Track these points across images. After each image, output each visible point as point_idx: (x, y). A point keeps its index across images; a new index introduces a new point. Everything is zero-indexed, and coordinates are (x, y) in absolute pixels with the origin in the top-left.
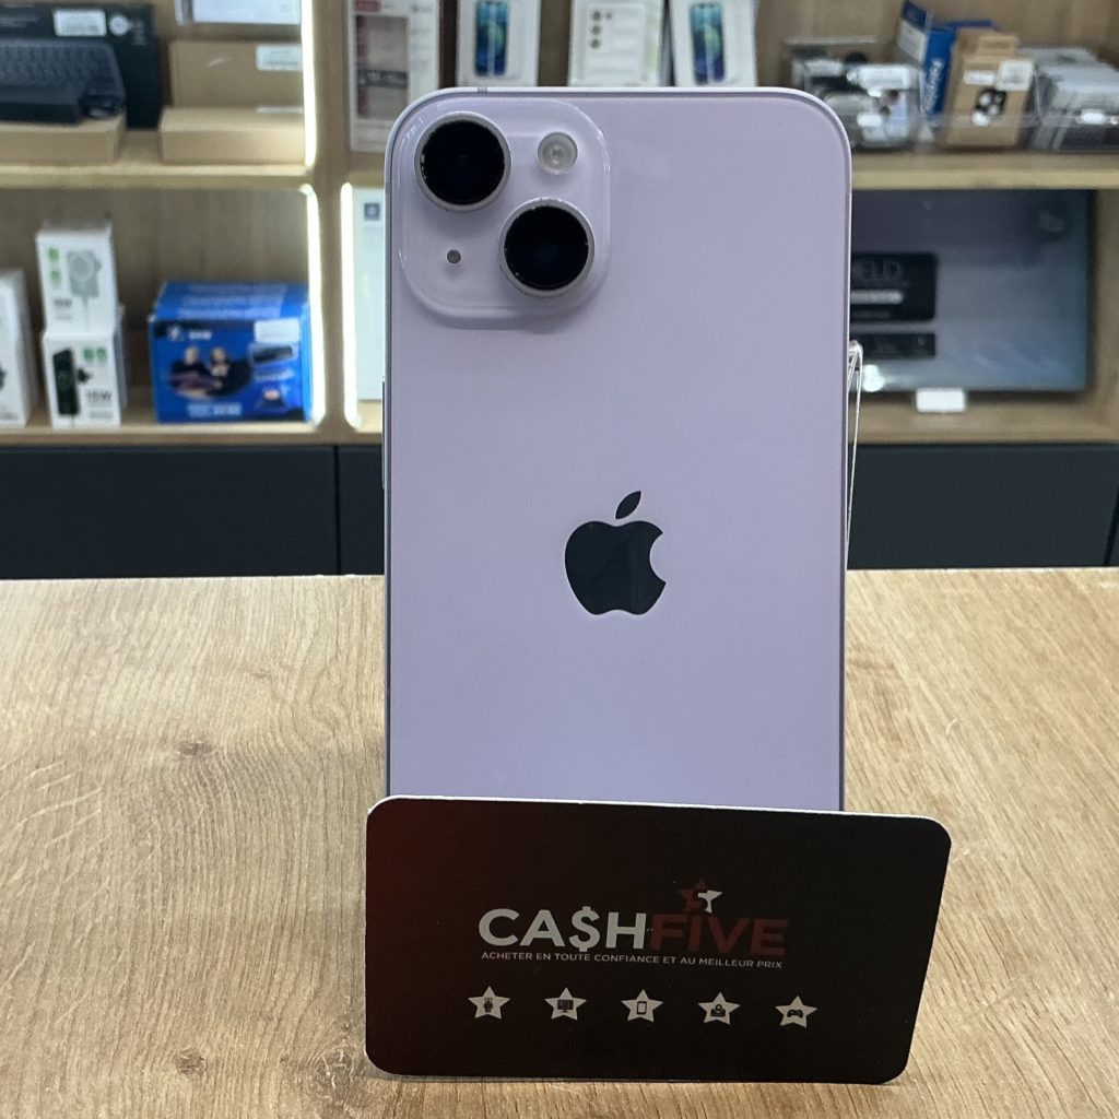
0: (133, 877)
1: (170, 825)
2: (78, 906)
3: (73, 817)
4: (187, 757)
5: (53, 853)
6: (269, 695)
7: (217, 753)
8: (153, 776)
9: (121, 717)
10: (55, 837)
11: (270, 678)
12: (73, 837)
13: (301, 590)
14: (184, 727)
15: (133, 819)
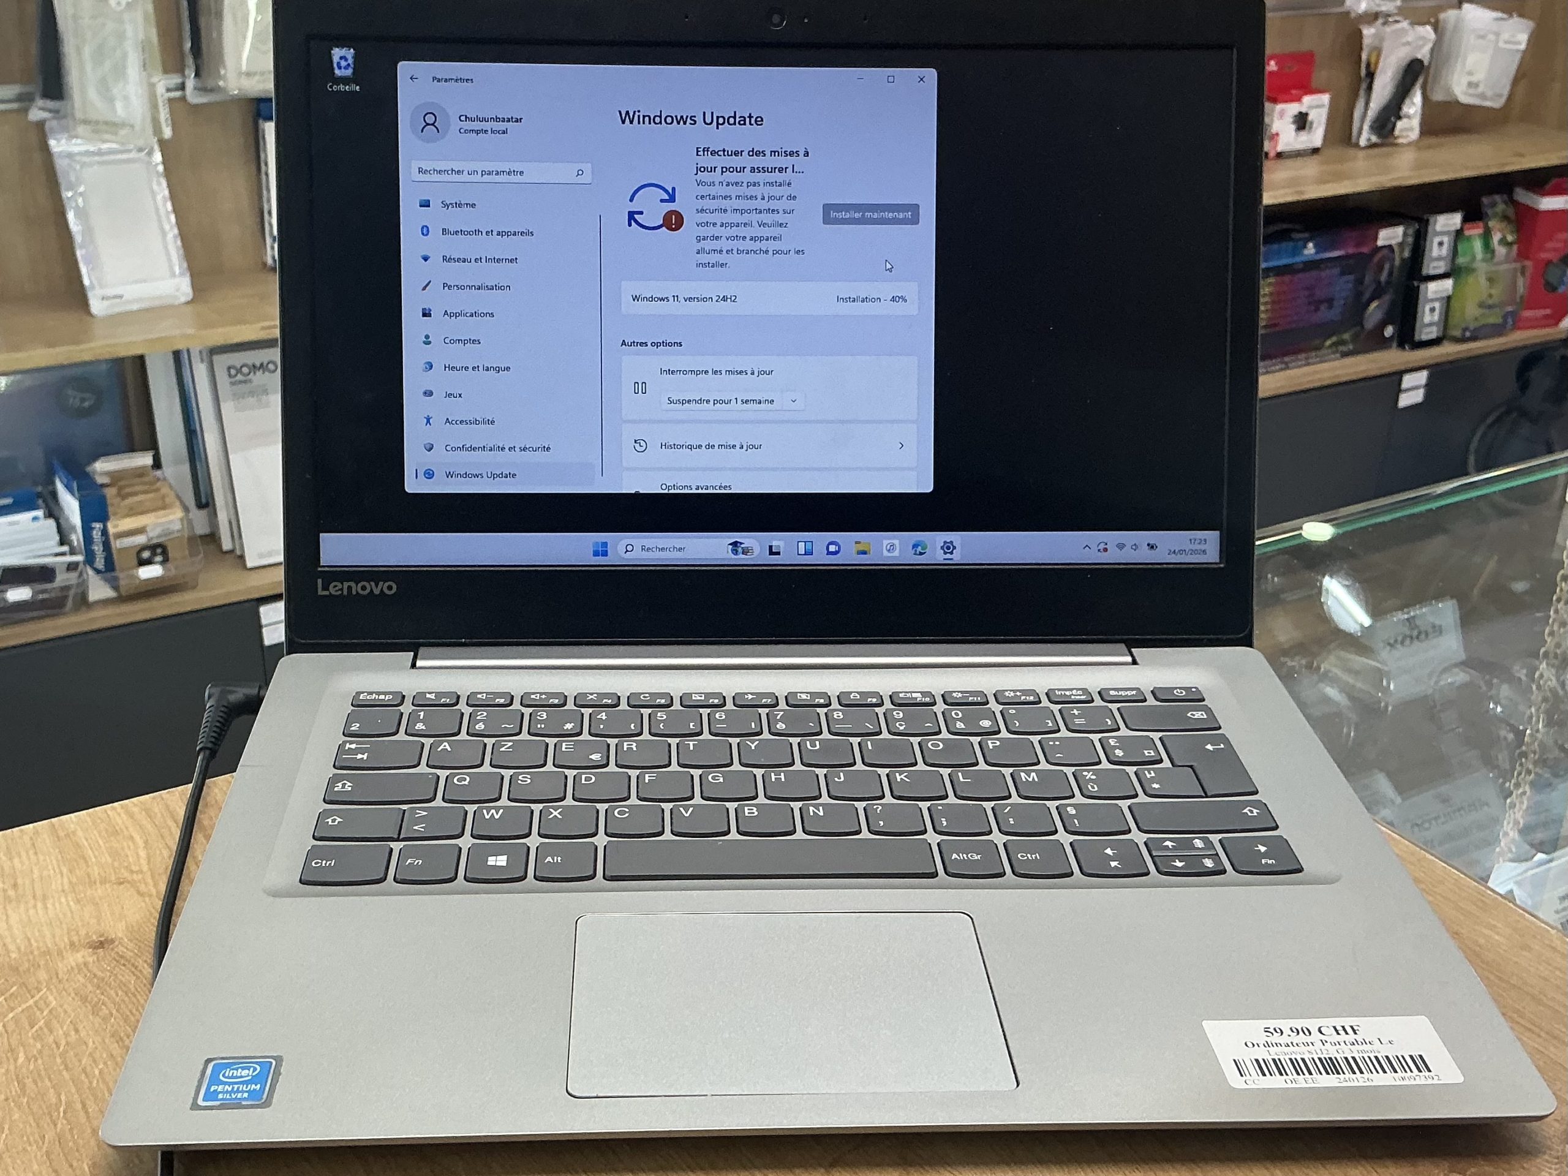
0: (109, 1035)
1: (114, 995)
2: (80, 1061)
3: (38, 1013)
4: (99, 951)
5: (38, 1037)
6: (135, 893)
7: (120, 943)
8: (80, 970)
9: (29, 940)
10: (32, 1028)
11: (129, 882)
12: (48, 1024)
13: (115, 815)
14: (83, 932)
15: (84, 1000)
